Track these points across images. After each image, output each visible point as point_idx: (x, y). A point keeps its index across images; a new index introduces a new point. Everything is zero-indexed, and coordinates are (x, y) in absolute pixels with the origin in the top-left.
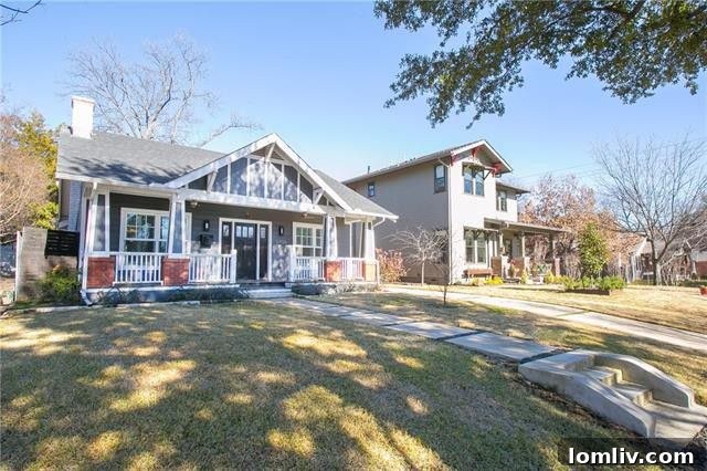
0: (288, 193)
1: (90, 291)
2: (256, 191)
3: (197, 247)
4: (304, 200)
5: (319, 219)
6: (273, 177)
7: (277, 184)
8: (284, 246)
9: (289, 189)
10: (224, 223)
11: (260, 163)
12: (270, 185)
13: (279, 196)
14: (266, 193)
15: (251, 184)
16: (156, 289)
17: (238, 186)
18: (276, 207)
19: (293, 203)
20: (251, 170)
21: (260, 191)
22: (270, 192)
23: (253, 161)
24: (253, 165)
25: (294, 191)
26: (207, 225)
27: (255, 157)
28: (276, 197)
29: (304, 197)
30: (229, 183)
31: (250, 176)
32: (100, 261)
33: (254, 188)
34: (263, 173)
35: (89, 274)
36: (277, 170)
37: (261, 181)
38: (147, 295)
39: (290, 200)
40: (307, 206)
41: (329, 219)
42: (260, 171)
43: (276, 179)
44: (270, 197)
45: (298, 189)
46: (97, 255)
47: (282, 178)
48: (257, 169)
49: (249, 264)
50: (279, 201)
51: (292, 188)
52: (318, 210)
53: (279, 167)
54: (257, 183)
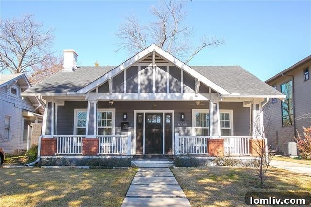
0: (172, 87)
1: (43, 158)
2: (145, 89)
3: (118, 131)
4: (186, 91)
5: (206, 105)
6: (159, 77)
7: (163, 81)
8: (184, 128)
9: (173, 84)
10: (138, 114)
11: (149, 68)
12: (157, 82)
13: (164, 90)
14: (154, 89)
15: (142, 84)
16: (76, 157)
17: (132, 87)
18: (162, 99)
19: (177, 94)
20: (142, 74)
21: (148, 88)
22: (157, 88)
23: (143, 68)
24: (143, 71)
25: (177, 85)
26: (125, 116)
27: (144, 64)
28: (162, 92)
29: (187, 88)
30: (125, 85)
31: (141, 78)
32: (47, 140)
33: (144, 86)
34: (151, 75)
35: (41, 148)
36: (162, 71)
37: (150, 81)
38: (71, 161)
39: (174, 92)
40: (189, 95)
41: (212, 104)
42: (149, 74)
43: (162, 77)
44: (157, 92)
45: (182, 83)
46: (46, 137)
47: (167, 76)
48: (146, 73)
49: (157, 142)
50: (164, 94)
51: (176, 83)
52: (201, 97)
53: (164, 68)
54: (146, 82)
